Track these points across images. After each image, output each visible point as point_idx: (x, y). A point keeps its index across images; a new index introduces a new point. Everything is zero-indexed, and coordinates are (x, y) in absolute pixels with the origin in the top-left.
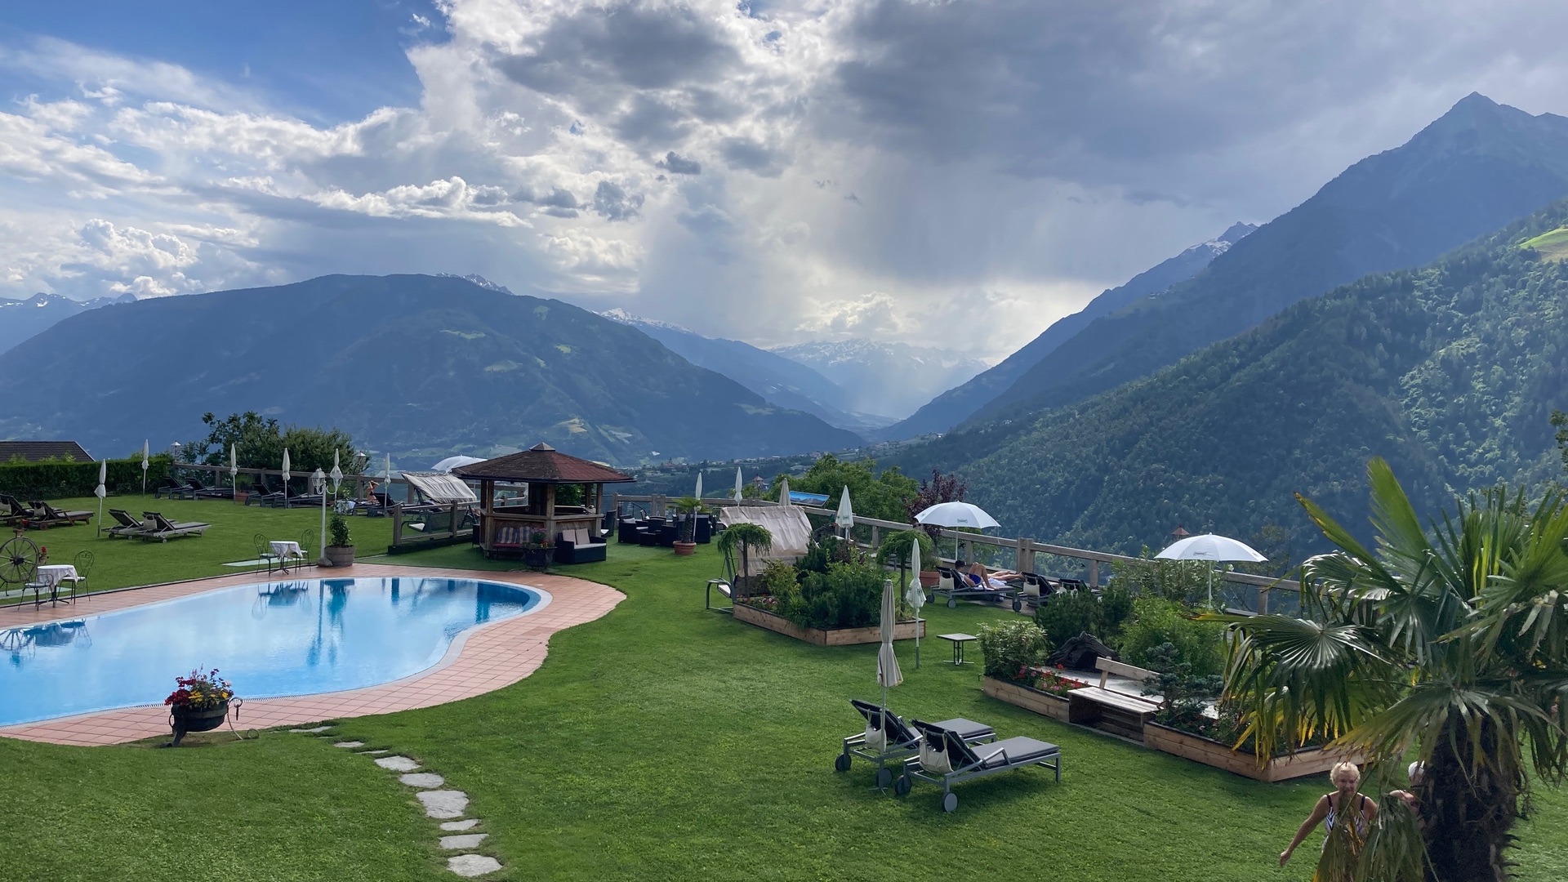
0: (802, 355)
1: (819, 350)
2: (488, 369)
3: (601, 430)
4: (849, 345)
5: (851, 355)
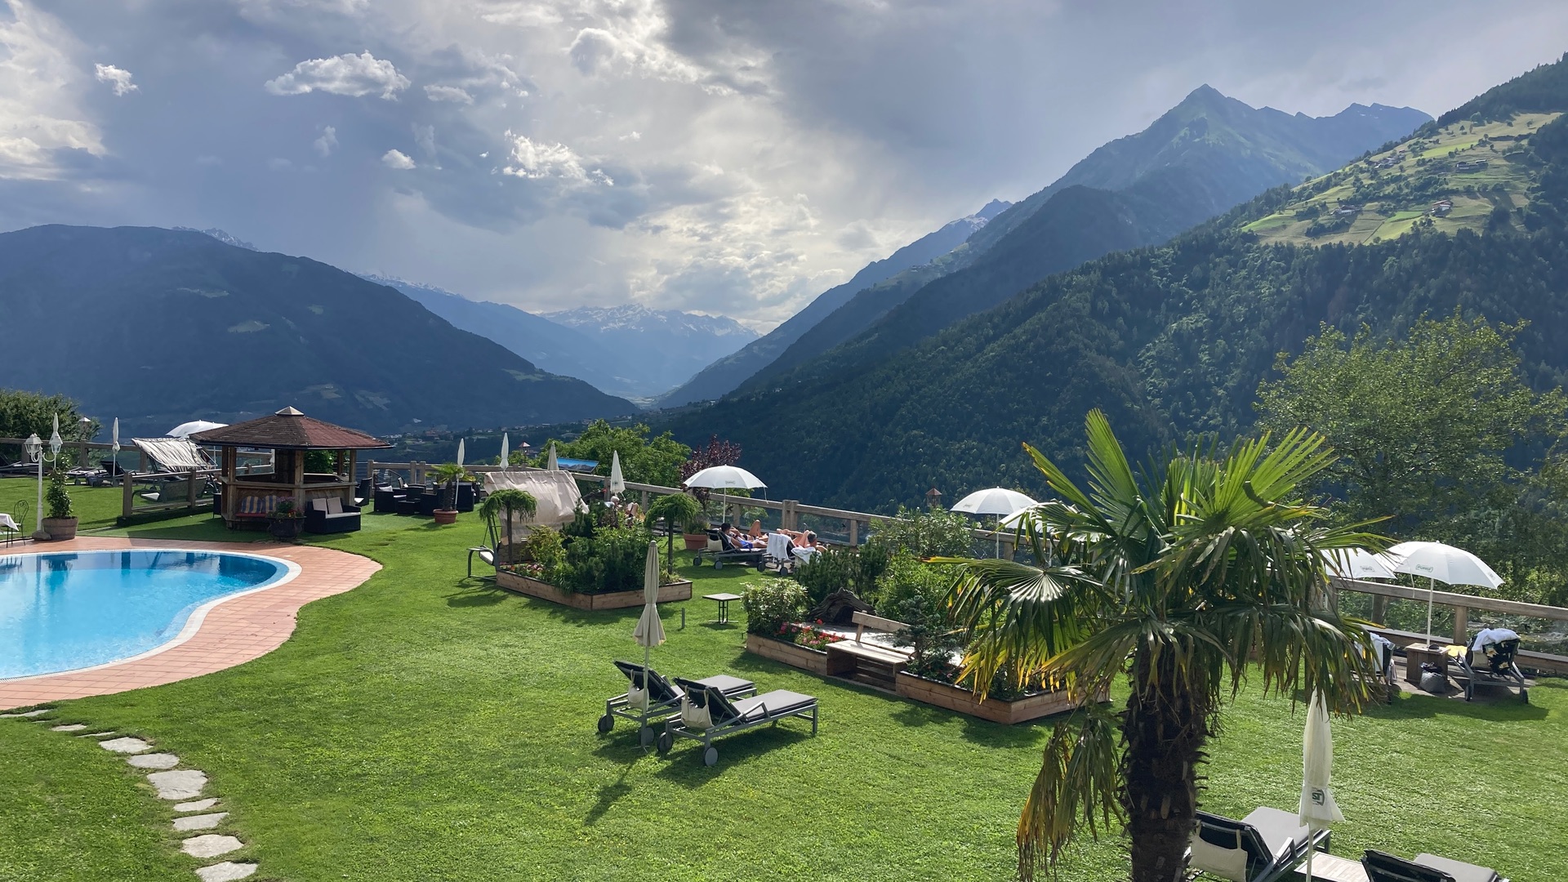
0: (573, 320)
1: (591, 316)
2: (232, 330)
3: (357, 397)
4: (622, 311)
5: (624, 322)
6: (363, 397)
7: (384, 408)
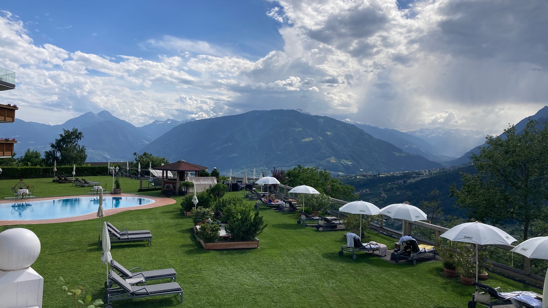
0: (418, 134)
1: (425, 132)
2: (303, 140)
3: (342, 162)
4: (437, 130)
5: (437, 134)
6: (344, 162)
7: (351, 165)
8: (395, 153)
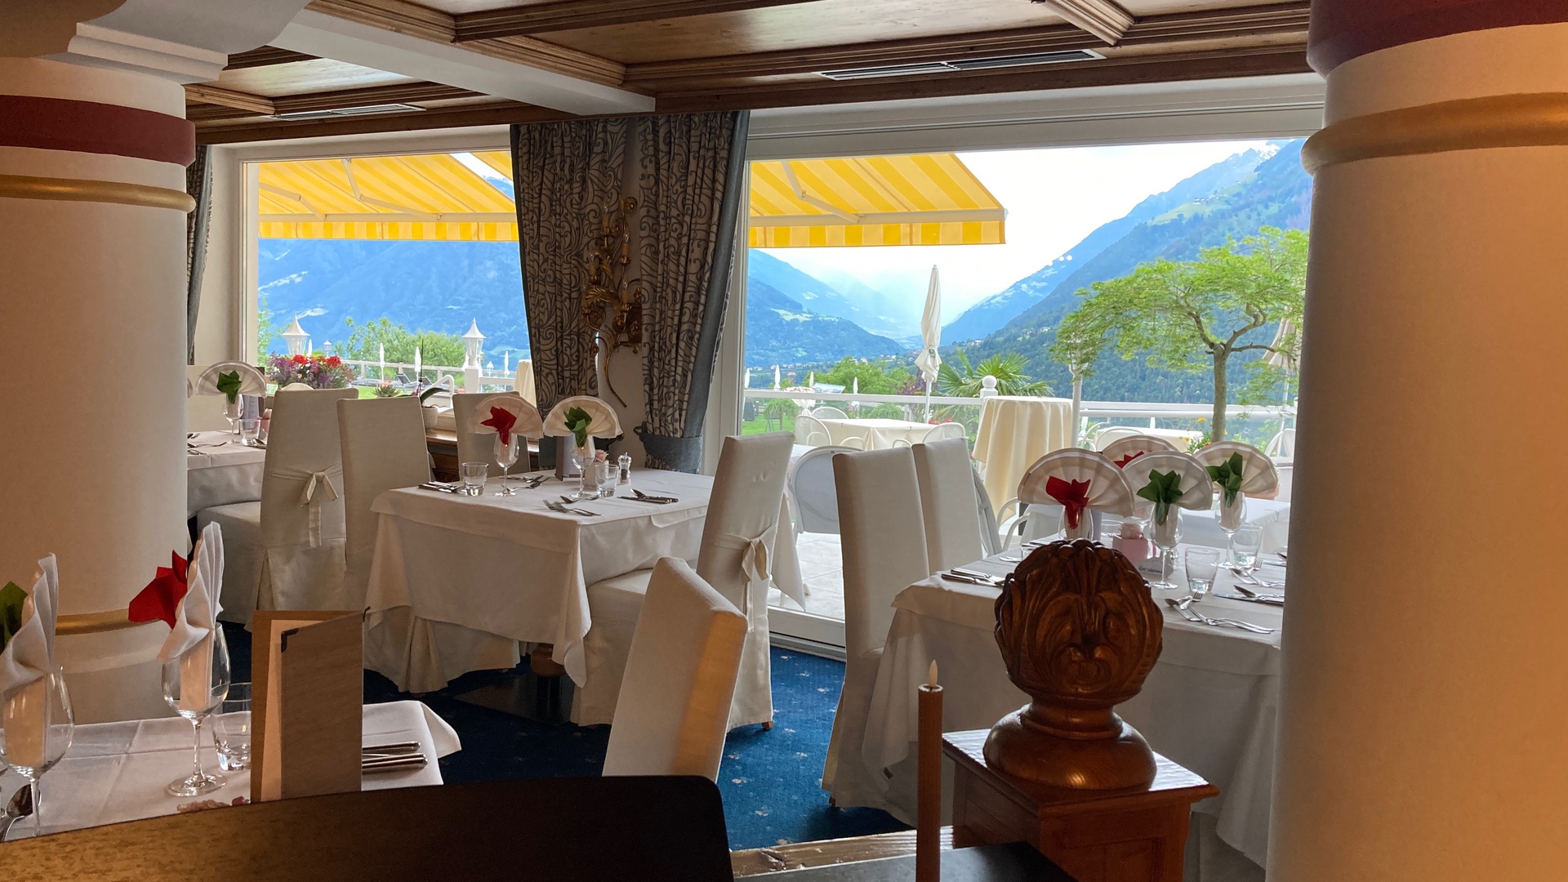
8: (781, 312)
